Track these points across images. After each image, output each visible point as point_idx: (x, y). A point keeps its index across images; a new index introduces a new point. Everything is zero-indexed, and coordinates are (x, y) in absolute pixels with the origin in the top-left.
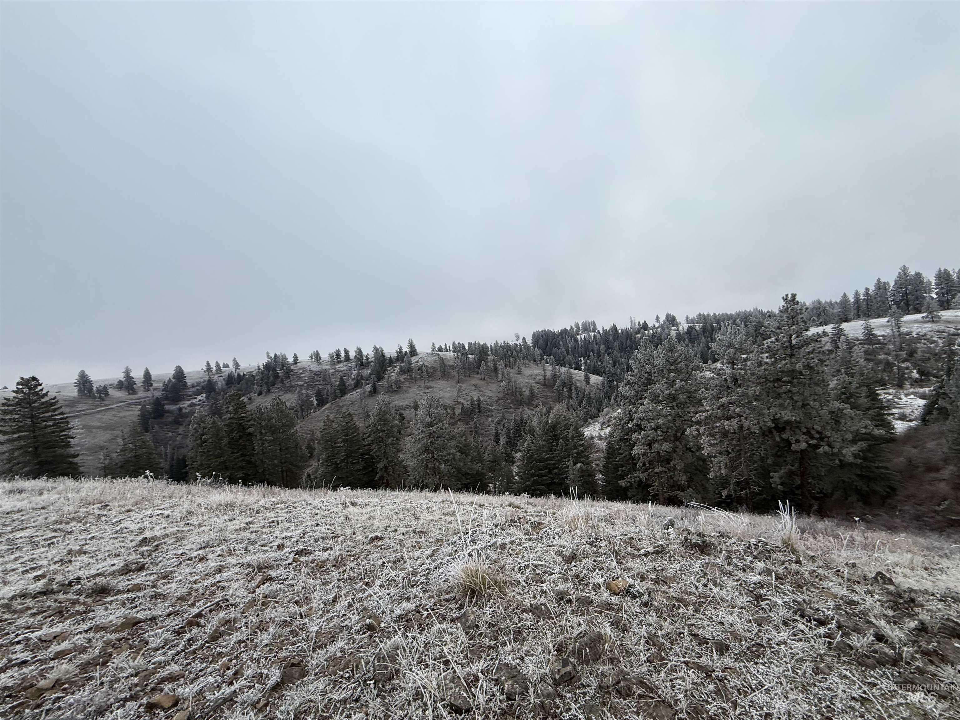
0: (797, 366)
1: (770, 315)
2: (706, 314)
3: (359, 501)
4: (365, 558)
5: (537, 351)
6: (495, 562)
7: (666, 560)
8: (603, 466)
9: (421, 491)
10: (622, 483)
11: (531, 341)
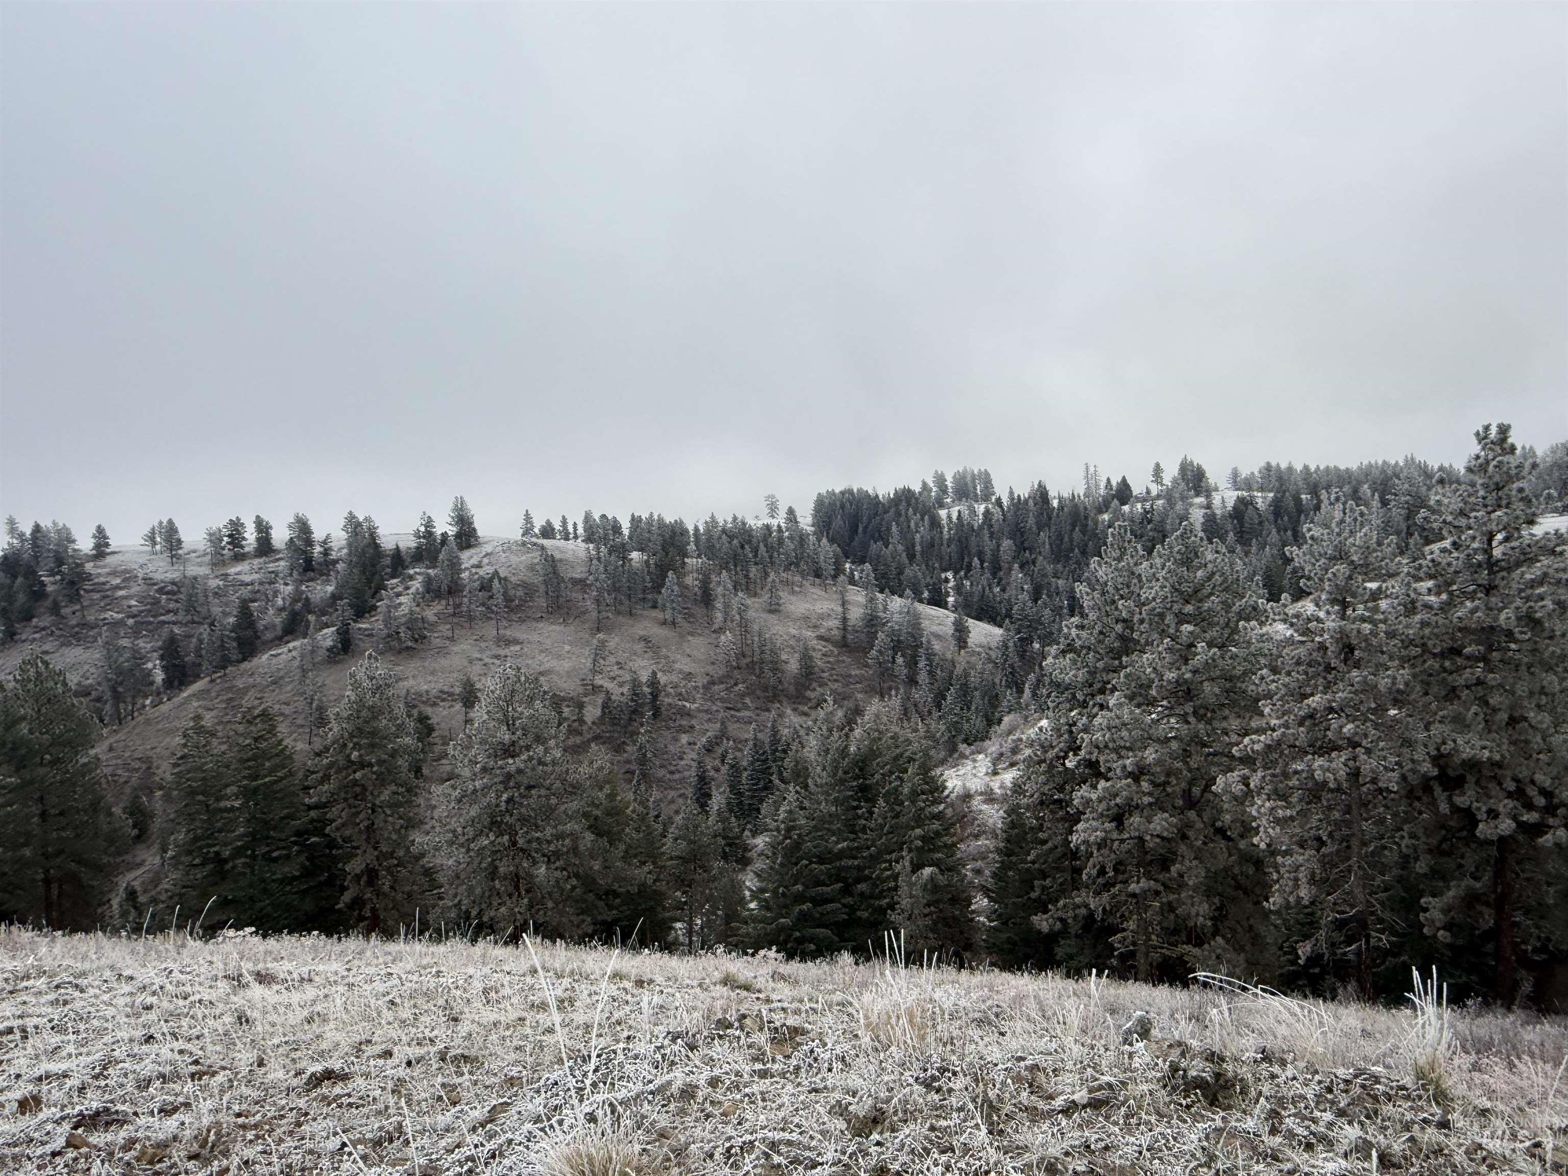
0: (1503, 616)
1: (1446, 479)
2: (1283, 466)
3: (280, 969)
4: (291, 1133)
5: (827, 550)
6: (663, 1135)
7: (1116, 1123)
8: (994, 875)
9: (474, 941)
10: (1042, 922)
11: (809, 520)
